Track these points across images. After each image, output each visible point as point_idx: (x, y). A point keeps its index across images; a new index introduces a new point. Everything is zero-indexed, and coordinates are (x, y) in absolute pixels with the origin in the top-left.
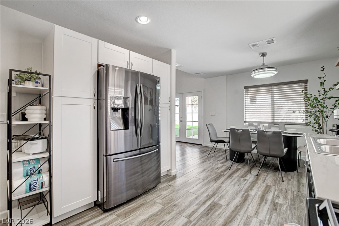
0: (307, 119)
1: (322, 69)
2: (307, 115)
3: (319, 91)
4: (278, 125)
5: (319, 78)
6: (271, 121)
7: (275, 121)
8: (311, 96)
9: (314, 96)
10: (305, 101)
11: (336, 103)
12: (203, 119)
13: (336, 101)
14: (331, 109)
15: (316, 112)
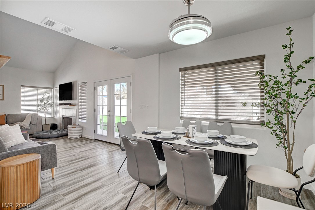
0: (263, 115)
1: (288, 32)
2: (264, 110)
3: (282, 70)
4: (222, 124)
5: (283, 46)
6: (214, 117)
7: (220, 117)
8: (270, 78)
9: (275, 78)
10: (260, 87)
11: (311, 89)
12: (132, 113)
13: (311, 87)
14: (302, 101)
15: (277, 105)
